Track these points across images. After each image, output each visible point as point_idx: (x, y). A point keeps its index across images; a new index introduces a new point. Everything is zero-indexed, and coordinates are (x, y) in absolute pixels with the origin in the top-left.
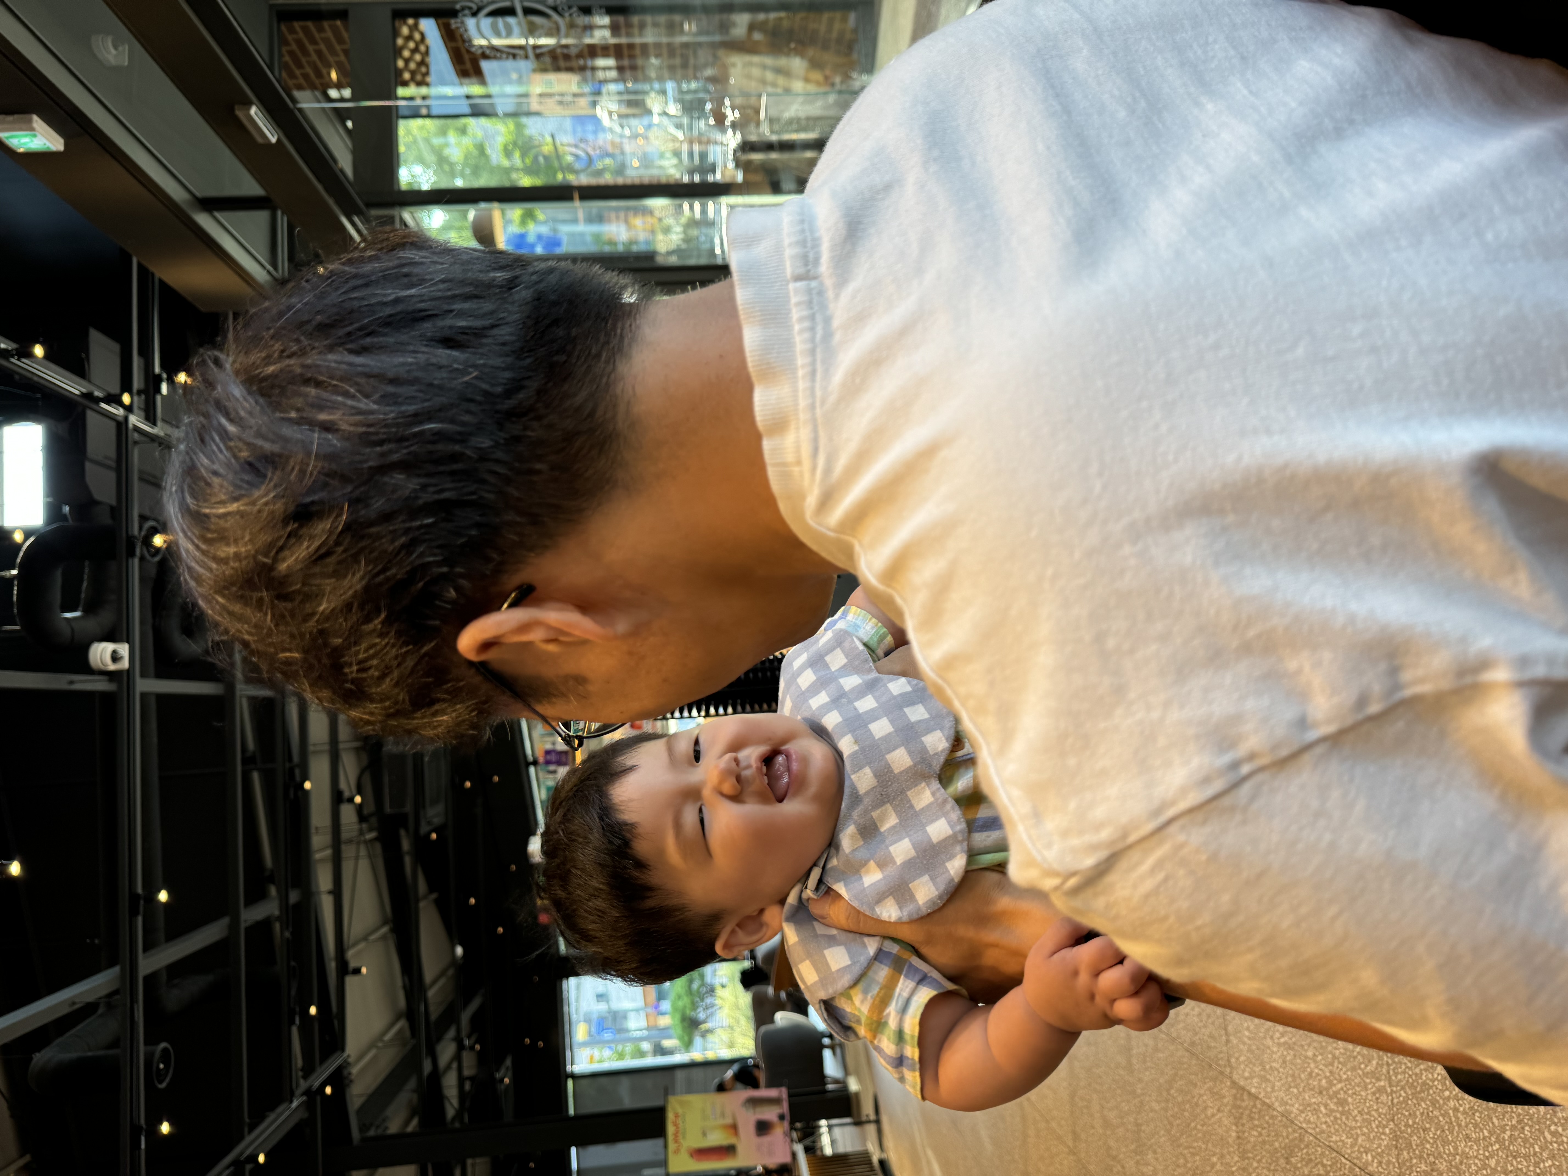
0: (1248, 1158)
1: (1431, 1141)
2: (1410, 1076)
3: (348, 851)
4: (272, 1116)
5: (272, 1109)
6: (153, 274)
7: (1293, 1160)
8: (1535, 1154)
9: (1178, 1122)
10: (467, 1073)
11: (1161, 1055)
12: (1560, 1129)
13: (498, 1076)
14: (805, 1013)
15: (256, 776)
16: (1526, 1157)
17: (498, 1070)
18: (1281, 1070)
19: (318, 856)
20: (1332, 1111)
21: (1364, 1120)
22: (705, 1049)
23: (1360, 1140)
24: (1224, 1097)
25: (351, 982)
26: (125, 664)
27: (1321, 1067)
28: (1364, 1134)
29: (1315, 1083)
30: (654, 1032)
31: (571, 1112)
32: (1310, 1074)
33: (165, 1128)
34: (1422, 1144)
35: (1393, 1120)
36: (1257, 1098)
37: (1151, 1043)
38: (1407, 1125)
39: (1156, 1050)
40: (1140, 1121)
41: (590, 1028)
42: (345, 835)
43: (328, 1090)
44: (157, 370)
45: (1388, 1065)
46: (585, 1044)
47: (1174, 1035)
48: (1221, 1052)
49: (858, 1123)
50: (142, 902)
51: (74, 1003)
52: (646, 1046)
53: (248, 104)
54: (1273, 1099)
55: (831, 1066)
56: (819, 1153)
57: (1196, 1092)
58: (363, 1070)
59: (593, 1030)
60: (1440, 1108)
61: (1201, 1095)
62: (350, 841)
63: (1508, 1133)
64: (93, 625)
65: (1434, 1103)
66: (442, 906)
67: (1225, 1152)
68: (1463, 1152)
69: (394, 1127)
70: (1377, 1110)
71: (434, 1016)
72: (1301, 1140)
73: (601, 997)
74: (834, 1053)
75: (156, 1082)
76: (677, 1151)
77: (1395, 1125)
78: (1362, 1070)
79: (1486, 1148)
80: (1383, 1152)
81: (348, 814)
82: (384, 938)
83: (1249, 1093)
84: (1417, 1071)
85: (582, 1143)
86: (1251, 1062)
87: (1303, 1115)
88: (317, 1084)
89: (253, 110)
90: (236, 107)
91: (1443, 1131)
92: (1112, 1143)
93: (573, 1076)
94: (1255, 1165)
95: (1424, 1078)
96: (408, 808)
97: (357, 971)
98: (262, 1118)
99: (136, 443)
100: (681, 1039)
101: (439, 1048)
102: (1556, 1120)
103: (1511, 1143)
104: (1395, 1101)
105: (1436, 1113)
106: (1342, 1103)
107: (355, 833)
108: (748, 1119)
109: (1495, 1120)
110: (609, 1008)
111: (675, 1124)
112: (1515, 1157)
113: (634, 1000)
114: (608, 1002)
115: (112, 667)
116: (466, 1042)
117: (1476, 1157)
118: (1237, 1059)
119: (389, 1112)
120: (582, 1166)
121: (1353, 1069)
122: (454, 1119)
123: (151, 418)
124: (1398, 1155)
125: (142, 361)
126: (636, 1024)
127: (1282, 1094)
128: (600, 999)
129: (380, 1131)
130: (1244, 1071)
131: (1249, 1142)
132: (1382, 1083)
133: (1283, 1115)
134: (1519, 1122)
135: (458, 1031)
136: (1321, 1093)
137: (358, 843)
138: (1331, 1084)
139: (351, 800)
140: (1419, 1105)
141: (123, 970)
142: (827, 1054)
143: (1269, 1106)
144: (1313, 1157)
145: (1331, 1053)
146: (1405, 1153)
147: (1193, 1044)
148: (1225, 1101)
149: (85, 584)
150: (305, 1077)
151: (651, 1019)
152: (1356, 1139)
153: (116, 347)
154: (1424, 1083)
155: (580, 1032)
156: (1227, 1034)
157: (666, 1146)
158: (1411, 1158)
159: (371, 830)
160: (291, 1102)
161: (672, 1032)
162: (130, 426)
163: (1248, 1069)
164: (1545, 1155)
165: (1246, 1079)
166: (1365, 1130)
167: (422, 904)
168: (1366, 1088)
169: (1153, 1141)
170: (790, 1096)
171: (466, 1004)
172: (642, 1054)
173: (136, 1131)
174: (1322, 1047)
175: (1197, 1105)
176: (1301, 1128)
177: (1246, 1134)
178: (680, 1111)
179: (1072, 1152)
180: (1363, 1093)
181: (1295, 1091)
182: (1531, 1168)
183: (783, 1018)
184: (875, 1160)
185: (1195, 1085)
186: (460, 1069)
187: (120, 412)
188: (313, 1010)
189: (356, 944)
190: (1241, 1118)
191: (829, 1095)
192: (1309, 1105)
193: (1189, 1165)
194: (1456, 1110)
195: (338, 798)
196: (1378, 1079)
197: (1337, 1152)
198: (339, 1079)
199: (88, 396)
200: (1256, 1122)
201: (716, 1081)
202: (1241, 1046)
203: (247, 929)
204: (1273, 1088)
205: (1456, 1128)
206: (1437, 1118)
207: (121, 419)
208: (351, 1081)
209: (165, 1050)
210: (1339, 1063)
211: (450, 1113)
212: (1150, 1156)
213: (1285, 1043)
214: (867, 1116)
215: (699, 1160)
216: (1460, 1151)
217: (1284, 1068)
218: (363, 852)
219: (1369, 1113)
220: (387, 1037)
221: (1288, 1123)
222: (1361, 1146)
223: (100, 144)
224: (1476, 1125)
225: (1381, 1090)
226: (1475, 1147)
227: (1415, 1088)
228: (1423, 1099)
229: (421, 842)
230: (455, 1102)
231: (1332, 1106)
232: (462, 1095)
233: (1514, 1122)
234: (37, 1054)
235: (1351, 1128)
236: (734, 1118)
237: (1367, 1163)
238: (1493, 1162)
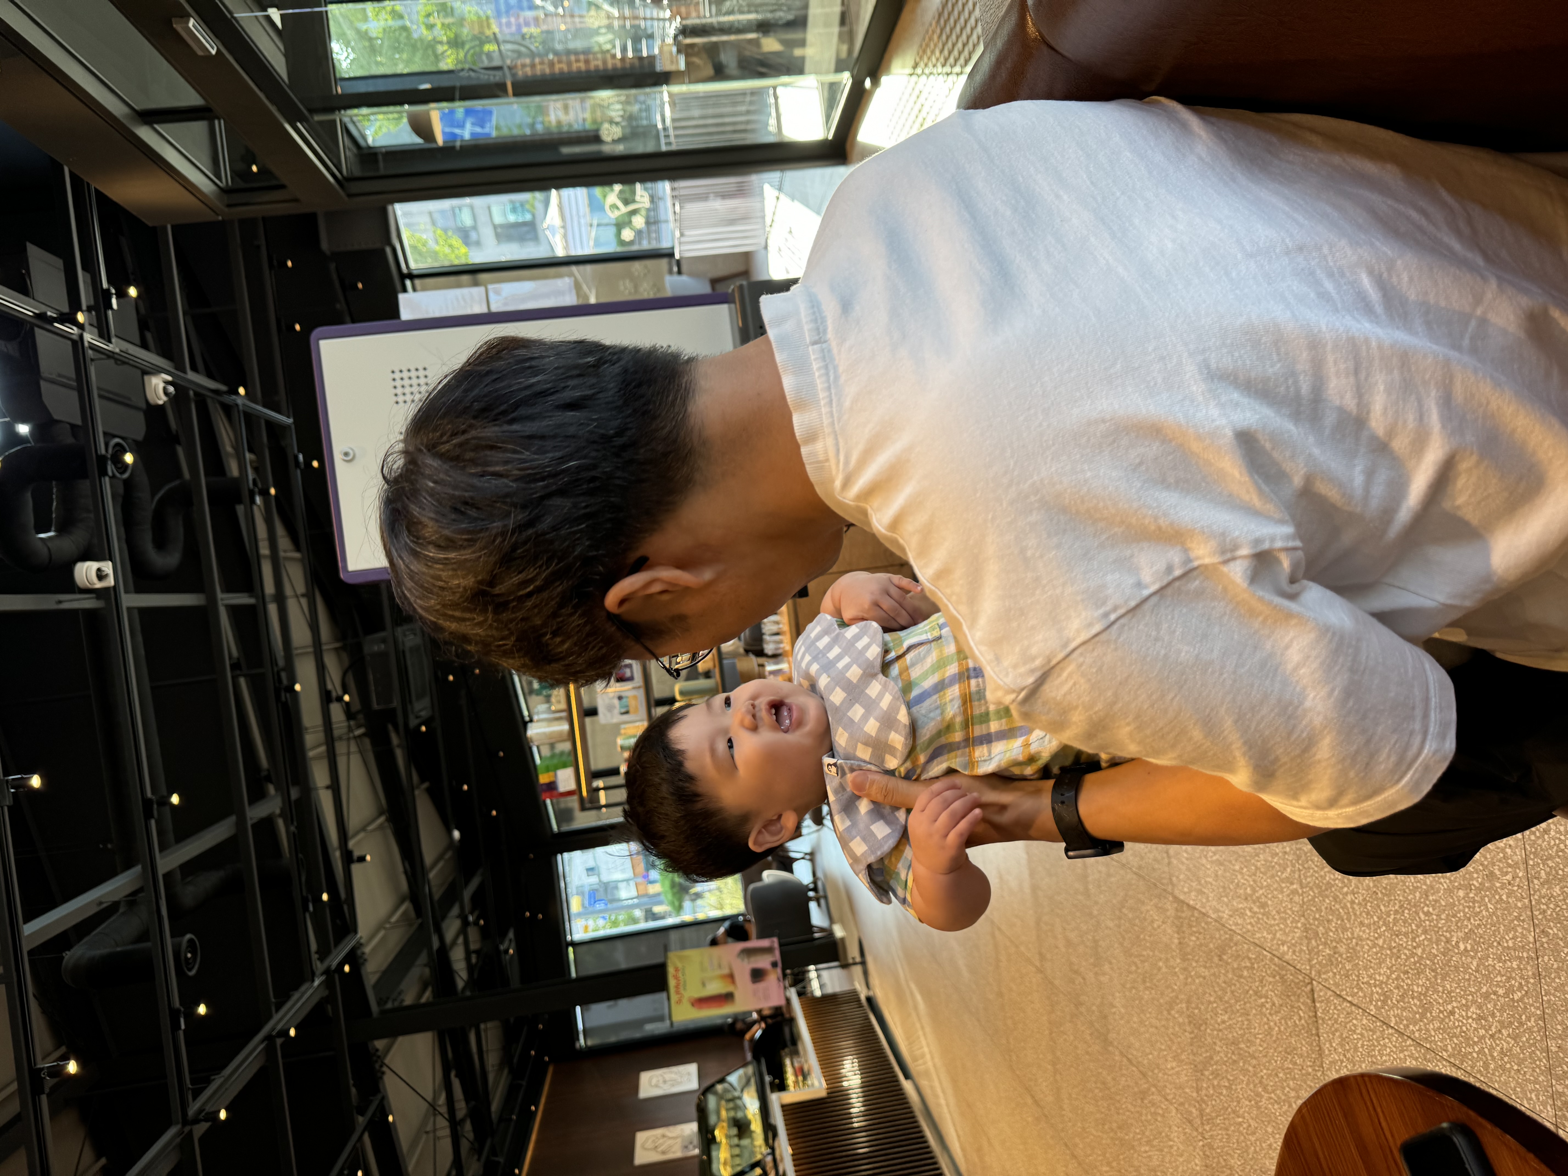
0: (1188, 960)
1: (1334, 929)
2: (1317, 878)
3: (341, 748)
4: (296, 995)
5: (296, 988)
6: (88, 184)
7: (1225, 957)
8: (1412, 931)
9: (1130, 935)
10: (473, 946)
11: (1113, 879)
12: (1431, 909)
13: (502, 948)
14: (790, 870)
15: (242, 681)
16: (1406, 935)
17: (502, 942)
18: (1214, 883)
19: (311, 754)
20: (1255, 913)
21: (1281, 918)
22: (695, 912)
23: (1278, 935)
24: (1168, 910)
25: (355, 868)
26: (110, 582)
27: (1246, 877)
28: (1281, 930)
29: (1242, 891)
30: (645, 900)
31: (574, 974)
32: (1237, 884)
33: (202, 1009)
34: (1327, 933)
35: (1303, 916)
36: (1195, 909)
37: (1103, 869)
38: (1315, 919)
39: (1109, 875)
40: (1097, 938)
41: (583, 901)
42: (336, 733)
43: (347, 968)
44: (105, 285)
45: (1300, 870)
46: (579, 915)
47: (1124, 861)
48: (1164, 872)
49: (845, 966)
50: (155, 806)
51: (101, 903)
52: (638, 913)
53: (186, 16)
54: (1208, 908)
55: (817, 917)
56: (809, 995)
57: (1144, 909)
58: (374, 949)
59: (586, 903)
60: (1340, 903)
61: (1148, 911)
62: (340, 738)
63: (1392, 917)
64: (68, 545)
65: (1335, 898)
66: (435, 795)
67: (1169, 956)
68: (1359, 936)
69: (409, 1000)
70: (1291, 909)
71: (436, 897)
72: (1231, 940)
73: (590, 870)
74: (819, 905)
75: (185, 969)
76: (679, 1002)
77: (1306, 919)
78: (1279, 877)
79: (1375, 931)
80: (1296, 942)
81: (337, 712)
82: (381, 827)
83: (1188, 905)
84: (1322, 873)
85: (586, 1001)
86: (1188, 878)
87: (1232, 919)
88: (334, 964)
89: (192, 22)
90: (173, 20)
91: (1343, 920)
92: (1074, 960)
93: (573, 944)
94: (1194, 964)
95: (1327, 878)
96: (396, 703)
97: (362, 859)
98: (288, 997)
99: (92, 360)
100: (672, 904)
101: (444, 925)
102: (1428, 902)
103: (1395, 924)
104: (1305, 900)
105: (1337, 906)
106: (1263, 905)
107: (345, 730)
108: (743, 968)
109: (1382, 907)
110: (600, 881)
111: (676, 977)
112: (1397, 936)
113: (623, 871)
114: (599, 875)
115: (99, 585)
116: (471, 918)
117: (1368, 939)
118: (1177, 877)
119: (403, 986)
120: (588, 1025)
121: (1272, 877)
122: (464, 989)
123: (104, 334)
124: (1308, 944)
125: (88, 276)
126: (626, 893)
127: (1215, 903)
128: (590, 873)
129: (396, 1004)
130: (1183, 887)
131: (1188, 945)
132: (1295, 886)
133: (1216, 921)
134: (1401, 907)
135: (462, 908)
136: (1246, 899)
137: (349, 739)
138: (1254, 891)
139: (340, 699)
140: (1324, 901)
141: (144, 869)
142: (813, 905)
143: (1204, 914)
144: (1240, 953)
145: (1253, 865)
146: (1313, 942)
147: (1140, 867)
148: (1168, 913)
149: (55, 504)
150: (322, 959)
151: (641, 888)
152: (1275, 935)
153: (59, 263)
154: (1328, 883)
155: (575, 904)
156: (1169, 857)
157: (669, 998)
158: (1318, 945)
159: (359, 726)
160: (313, 981)
161: (662, 897)
162: (86, 344)
163: (1187, 885)
164: (1420, 931)
165: (1185, 893)
166: (1282, 926)
167: (417, 792)
168: (1282, 892)
169: (1109, 953)
170: (781, 945)
171: (467, 883)
172: (635, 921)
173: (174, 1015)
174: (1246, 861)
175: (1145, 919)
176: (1231, 930)
177: (1186, 940)
178: (679, 965)
179: (1040, 971)
180: (1280, 896)
181: (1225, 899)
182: (1410, 943)
183: (770, 876)
184: (863, 997)
185: (1143, 903)
186: (466, 943)
187: (75, 330)
188: (325, 897)
189: (356, 833)
190: (1182, 926)
191: (817, 942)
192: (1237, 910)
193: (1139, 971)
194: (1352, 902)
195: (326, 698)
196: (1292, 884)
197: (1260, 947)
198: (354, 958)
199: (41, 316)
200: (1194, 929)
201: (710, 937)
202: (1181, 866)
203: (253, 826)
204: (1207, 898)
205: (1353, 917)
206: (1338, 910)
207: (75, 337)
208: (365, 960)
209: (191, 941)
210: (1261, 872)
211: (460, 984)
212: (1106, 967)
213: (1217, 860)
214: (853, 958)
215: (700, 1008)
216: (1356, 935)
217: (1216, 881)
218: (353, 748)
219: (1285, 912)
220: (394, 919)
221: (1220, 927)
222: (1279, 939)
223: (33, 61)
224: (1368, 913)
225: (1294, 892)
226: (1367, 931)
227: (1321, 887)
228: (1327, 897)
229: (412, 735)
230: (464, 974)
231: (1256, 909)
232: (470, 968)
233: (1397, 907)
234: (67, 952)
235: (1271, 926)
236: (731, 968)
237: (1284, 953)
238: (1380, 942)
